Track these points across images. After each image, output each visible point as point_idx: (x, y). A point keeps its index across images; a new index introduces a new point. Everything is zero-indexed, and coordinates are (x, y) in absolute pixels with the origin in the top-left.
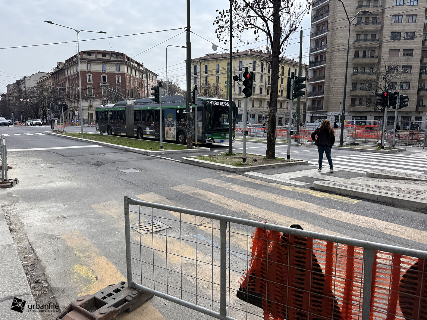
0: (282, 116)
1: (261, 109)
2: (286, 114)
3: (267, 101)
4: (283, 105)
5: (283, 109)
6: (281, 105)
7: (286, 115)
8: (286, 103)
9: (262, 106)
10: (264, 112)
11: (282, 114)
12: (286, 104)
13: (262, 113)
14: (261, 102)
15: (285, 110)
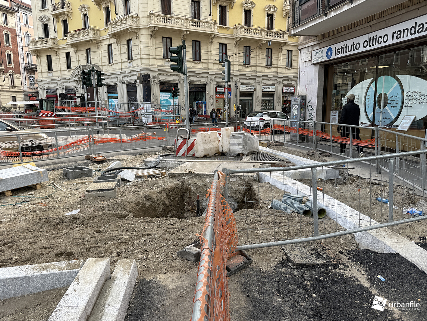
0: (272, 89)
1: (200, 65)
2: (285, 82)
3: (221, 44)
4: (274, 56)
5: (275, 70)
6: (270, 57)
7: (285, 85)
8: (285, 52)
9: (203, 56)
10: (209, 77)
11: (273, 82)
12: (283, 55)
13: (203, 79)
14: (197, 45)
15: (282, 72)
